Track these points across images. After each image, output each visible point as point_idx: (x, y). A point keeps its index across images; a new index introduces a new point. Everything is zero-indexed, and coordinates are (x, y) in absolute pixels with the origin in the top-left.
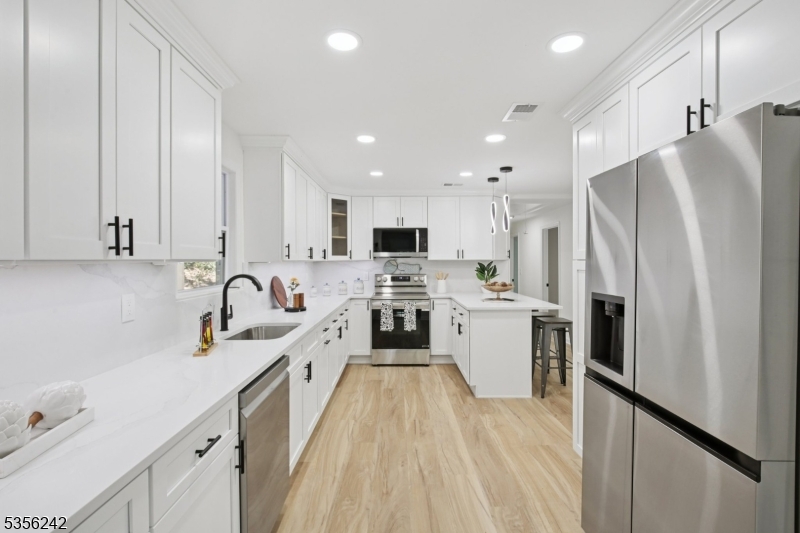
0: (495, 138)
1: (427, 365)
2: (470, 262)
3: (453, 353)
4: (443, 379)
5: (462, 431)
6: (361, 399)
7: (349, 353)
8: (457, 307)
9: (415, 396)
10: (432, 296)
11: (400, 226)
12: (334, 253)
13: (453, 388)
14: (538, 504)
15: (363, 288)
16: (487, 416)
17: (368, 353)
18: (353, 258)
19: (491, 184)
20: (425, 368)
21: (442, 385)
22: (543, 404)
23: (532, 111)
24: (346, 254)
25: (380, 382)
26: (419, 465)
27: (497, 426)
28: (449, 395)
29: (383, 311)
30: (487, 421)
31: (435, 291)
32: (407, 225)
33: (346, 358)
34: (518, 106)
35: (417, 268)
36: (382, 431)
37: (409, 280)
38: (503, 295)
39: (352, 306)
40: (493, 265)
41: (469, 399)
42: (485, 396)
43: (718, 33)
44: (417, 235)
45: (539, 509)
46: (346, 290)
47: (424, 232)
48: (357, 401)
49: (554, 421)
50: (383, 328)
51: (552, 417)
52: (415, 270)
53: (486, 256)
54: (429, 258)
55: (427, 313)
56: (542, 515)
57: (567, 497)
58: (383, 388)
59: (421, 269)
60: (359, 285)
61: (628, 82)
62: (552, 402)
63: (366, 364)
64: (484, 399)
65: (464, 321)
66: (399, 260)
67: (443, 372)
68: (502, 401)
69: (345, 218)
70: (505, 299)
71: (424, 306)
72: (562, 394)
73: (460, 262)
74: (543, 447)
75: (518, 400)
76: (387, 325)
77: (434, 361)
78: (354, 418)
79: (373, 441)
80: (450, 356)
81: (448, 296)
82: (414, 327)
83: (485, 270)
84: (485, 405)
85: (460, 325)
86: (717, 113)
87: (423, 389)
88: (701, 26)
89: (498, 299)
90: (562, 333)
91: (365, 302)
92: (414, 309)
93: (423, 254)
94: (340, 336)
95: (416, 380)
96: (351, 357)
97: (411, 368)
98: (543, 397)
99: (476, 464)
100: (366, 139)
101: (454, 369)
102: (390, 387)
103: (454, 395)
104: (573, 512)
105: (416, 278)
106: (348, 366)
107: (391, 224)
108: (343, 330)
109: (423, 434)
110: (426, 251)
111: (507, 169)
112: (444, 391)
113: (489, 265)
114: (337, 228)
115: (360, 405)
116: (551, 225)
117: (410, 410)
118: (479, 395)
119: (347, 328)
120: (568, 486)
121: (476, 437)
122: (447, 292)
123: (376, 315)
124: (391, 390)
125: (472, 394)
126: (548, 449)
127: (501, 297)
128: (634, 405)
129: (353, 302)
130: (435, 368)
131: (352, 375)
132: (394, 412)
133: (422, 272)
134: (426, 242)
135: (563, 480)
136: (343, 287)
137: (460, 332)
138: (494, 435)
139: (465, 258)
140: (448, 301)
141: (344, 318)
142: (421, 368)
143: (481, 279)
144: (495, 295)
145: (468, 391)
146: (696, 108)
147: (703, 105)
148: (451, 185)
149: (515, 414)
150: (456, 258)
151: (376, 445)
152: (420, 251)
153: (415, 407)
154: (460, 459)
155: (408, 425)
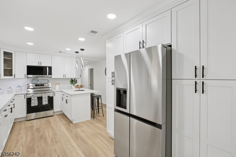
0: (82, 39)
1: (52, 116)
2: (68, 79)
3: (62, 110)
4: (60, 120)
5: (71, 137)
6: (24, 136)
7: (15, 118)
8: (65, 94)
9: (50, 128)
10: (54, 91)
11: (40, 65)
12: (5, 75)
13: (64, 122)
14: (101, 152)
15: (21, 90)
16: (78, 129)
17: (25, 116)
18: (16, 77)
19: (76, 54)
20: (51, 117)
21: (60, 122)
22: (94, 120)
23: (95, 33)
24: (12, 76)
25: (32, 127)
26: (58, 155)
27: (83, 131)
28: (63, 125)
29: (32, 98)
30: (79, 130)
31: (55, 89)
32: (43, 65)
33: (14, 120)
34: (92, 31)
35: (47, 81)
36: (38, 147)
37: (43, 85)
38: (80, 89)
39: (16, 98)
40: (76, 79)
41: (71, 124)
42: (76, 122)
43: (146, 25)
44: (48, 69)
45: (101, 153)
46: (12, 91)
47: (50, 68)
48: (22, 138)
49: (98, 125)
50: (32, 105)
51: (98, 124)
52: (46, 81)
53: (73, 77)
54: (52, 78)
55: (52, 97)
56: (103, 155)
57: (108, 146)
58: (34, 129)
59: (48, 81)
60: (19, 88)
61: (123, 32)
62: (97, 119)
63: (24, 121)
64: (76, 123)
65: (68, 99)
66: (39, 78)
67: (59, 117)
68: (82, 122)
69: (12, 60)
70: (81, 90)
71: (51, 95)
72: (99, 116)
73: (64, 79)
74: (97, 133)
75: (86, 121)
76: (35, 103)
77: (55, 114)
78: (22, 145)
79: (34, 152)
80: (61, 111)
81: (60, 90)
82: (47, 103)
83: (73, 81)
84: (77, 125)
85: (66, 100)
86: (146, 44)
87: (52, 125)
88: (142, 22)
89: (79, 90)
90: (98, 99)
91: (23, 95)
92: (47, 96)
93: (50, 76)
94: (11, 112)
95: (49, 123)
96: (15, 119)
97: (46, 118)
98: (94, 118)
99: (79, 146)
100: (29, 29)
101: (63, 115)
102: (38, 128)
103: (65, 124)
104: (110, 150)
105: (47, 85)
106: (14, 123)
107: (36, 64)
108: (13, 108)
109: (56, 142)
110: (51, 75)
111: (82, 50)
112: (61, 124)
113: (74, 79)
114: (6, 64)
115: (24, 139)
116: (91, 68)
117: (49, 134)
118: (74, 123)
119: (14, 107)
120: (107, 143)
121: (77, 137)
122: (60, 89)
123: (29, 100)
124: (38, 129)
125: (72, 123)
126: (99, 134)
127: (80, 90)
128: (130, 117)
129: (16, 96)
130: (56, 116)
131: (17, 127)
132: (42, 137)
133: (49, 82)
134: (51, 71)
135: (105, 142)
136: (10, 90)
137: (67, 103)
138: (82, 135)
139: (66, 77)
140: (60, 92)
141: (13, 103)
142: (50, 117)
143: (72, 84)
144: (78, 89)
145: (70, 122)
146: (141, 42)
147: (143, 42)
148: (61, 52)
149: (87, 126)
150: (63, 77)
151: (36, 154)
152: (49, 75)
153: (51, 133)
154: (73, 147)
155: (49, 141)
